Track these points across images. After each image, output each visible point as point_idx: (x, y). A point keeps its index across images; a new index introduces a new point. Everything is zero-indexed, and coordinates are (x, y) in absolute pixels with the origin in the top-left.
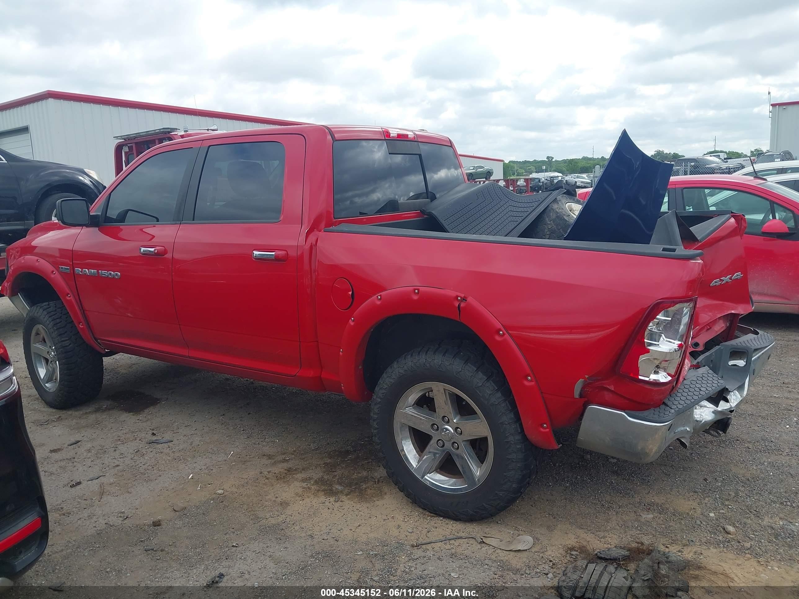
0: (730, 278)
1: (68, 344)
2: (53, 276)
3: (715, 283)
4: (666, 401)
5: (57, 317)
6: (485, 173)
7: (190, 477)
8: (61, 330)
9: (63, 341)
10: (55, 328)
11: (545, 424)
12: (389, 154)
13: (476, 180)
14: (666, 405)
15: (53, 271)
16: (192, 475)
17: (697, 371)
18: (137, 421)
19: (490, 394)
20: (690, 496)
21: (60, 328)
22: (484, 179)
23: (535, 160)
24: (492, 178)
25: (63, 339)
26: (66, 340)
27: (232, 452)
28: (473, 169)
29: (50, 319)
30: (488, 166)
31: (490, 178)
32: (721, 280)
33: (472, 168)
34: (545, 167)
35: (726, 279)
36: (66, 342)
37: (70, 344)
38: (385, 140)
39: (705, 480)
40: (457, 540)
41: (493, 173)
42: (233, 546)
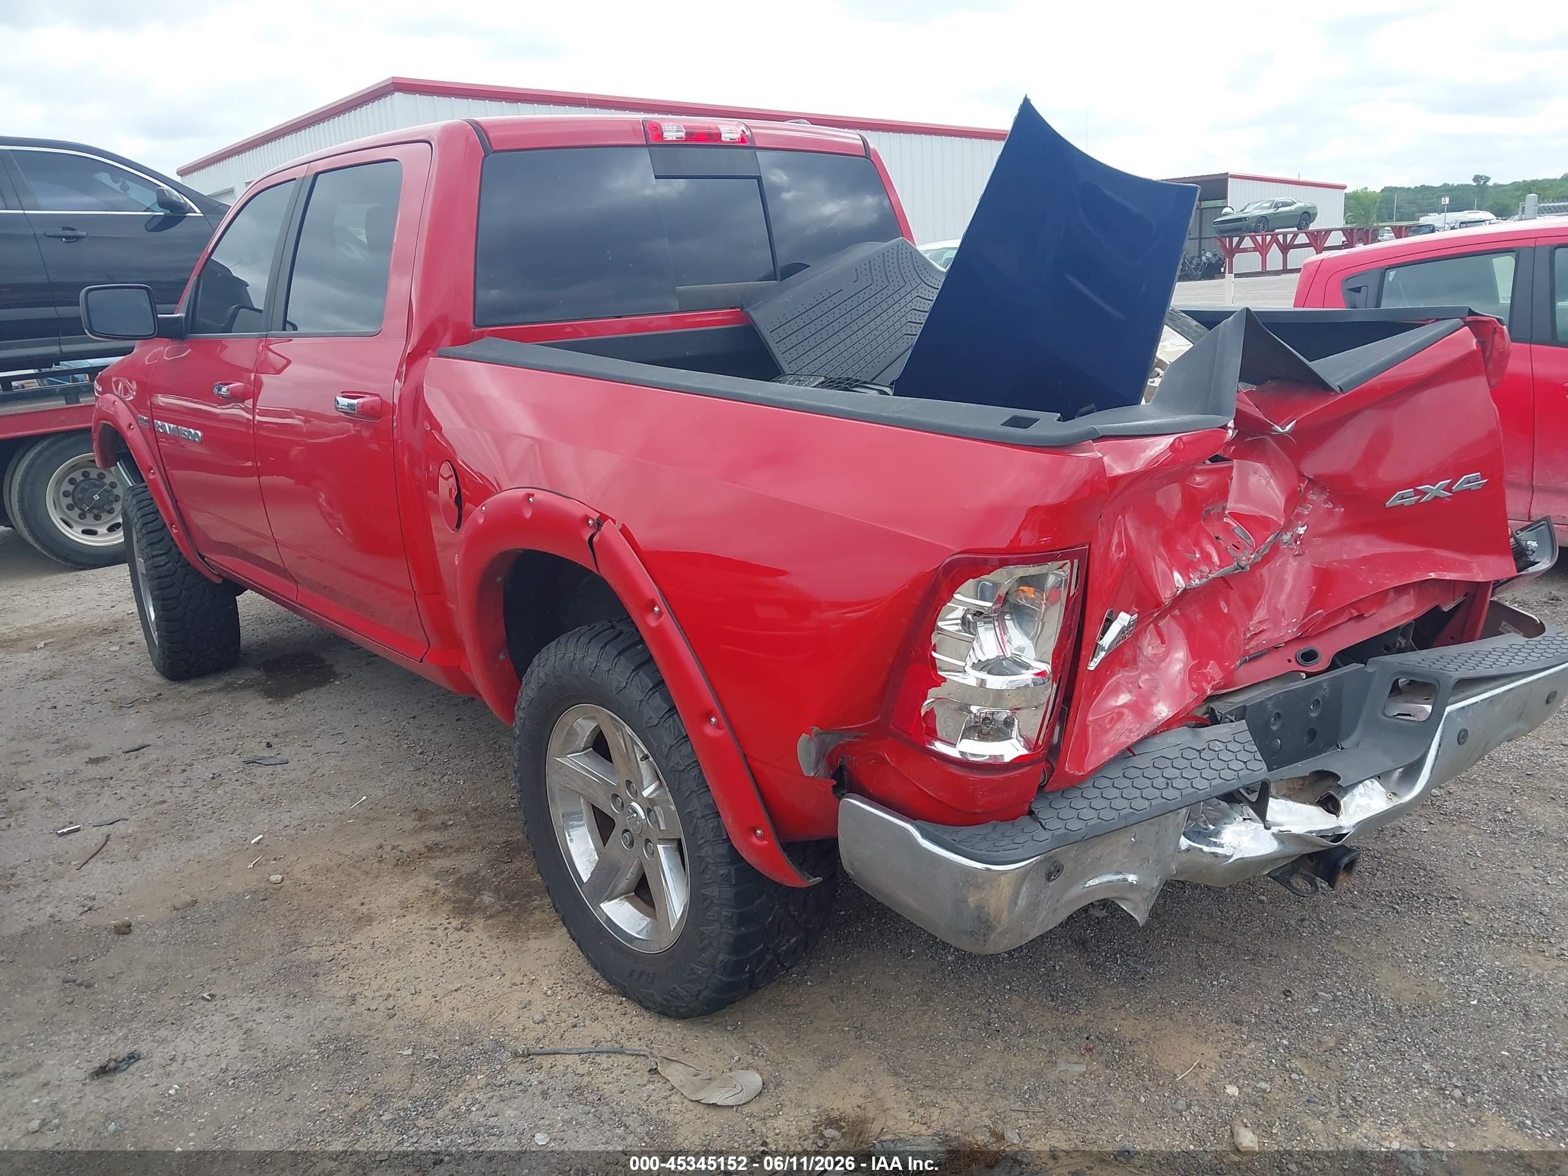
0: (1448, 488)
1: (163, 563)
2: (129, 434)
3: (1403, 498)
4: (1036, 807)
5: (151, 511)
6: (1297, 215)
7: (253, 842)
8: (152, 535)
9: (154, 557)
10: (144, 531)
11: (760, 829)
12: (657, 177)
13: (1276, 231)
14: (1036, 819)
15: (131, 425)
16: (261, 836)
17: (1197, 735)
18: (266, 716)
19: (671, 746)
20: (1217, 1031)
21: (150, 532)
22: (1295, 229)
23: (1445, 185)
24: (1313, 227)
25: (154, 553)
26: (161, 555)
27: (365, 798)
28: (1270, 207)
29: (139, 514)
30: (1301, 199)
31: (1307, 226)
32: (1418, 492)
33: (1268, 205)
34: (1447, 199)
35: (1435, 490)
36: (159, 558)
37: (169, 562)
38: (648, 146)
39: (1287, 993)
40: (613, 1055)
41: (1316, 214)
42: (203, 998)
